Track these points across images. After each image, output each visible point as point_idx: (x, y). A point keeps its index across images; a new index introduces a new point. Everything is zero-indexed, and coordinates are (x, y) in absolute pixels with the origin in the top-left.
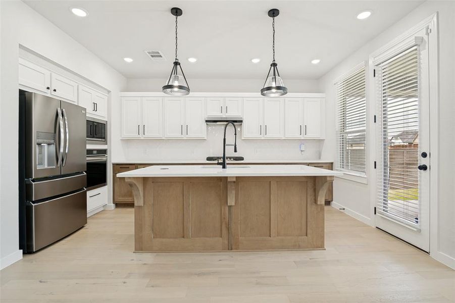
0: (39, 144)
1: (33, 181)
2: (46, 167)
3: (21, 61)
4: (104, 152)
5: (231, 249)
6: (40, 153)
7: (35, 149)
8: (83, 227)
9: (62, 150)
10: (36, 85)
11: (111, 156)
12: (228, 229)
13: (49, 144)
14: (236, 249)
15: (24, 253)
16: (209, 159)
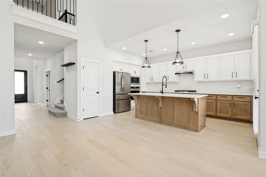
0: (117, 85)
1: (116, 95)
2: (119, 91)
3: (113, 64)
4: (139, 87)
5: (161, 123)
6: (118, 88)
7: (116, 87)
8: (129, 111)
9: (123, 87)
10: (117, 69)
11: (141, 89)
12: (160, 115)
13: (120, 85)
14: (162, 123)
15: (114, 113)
16: (175, 91)
